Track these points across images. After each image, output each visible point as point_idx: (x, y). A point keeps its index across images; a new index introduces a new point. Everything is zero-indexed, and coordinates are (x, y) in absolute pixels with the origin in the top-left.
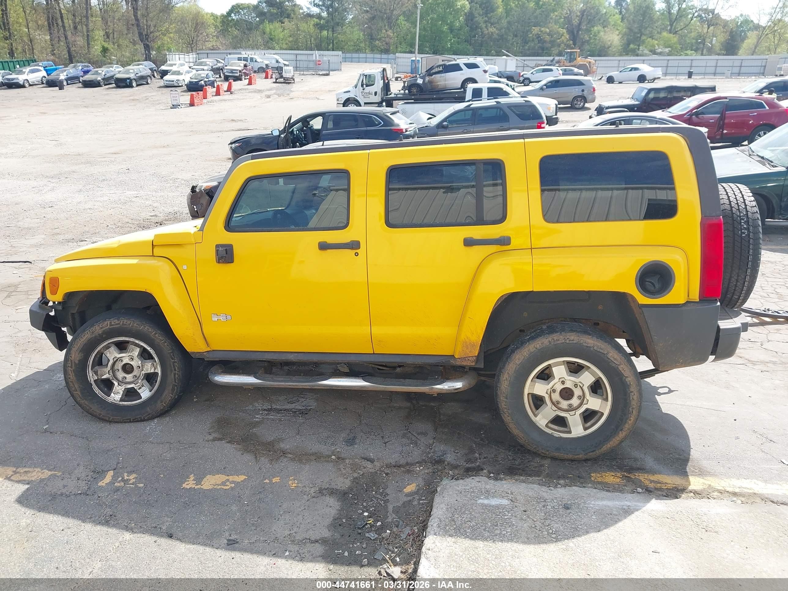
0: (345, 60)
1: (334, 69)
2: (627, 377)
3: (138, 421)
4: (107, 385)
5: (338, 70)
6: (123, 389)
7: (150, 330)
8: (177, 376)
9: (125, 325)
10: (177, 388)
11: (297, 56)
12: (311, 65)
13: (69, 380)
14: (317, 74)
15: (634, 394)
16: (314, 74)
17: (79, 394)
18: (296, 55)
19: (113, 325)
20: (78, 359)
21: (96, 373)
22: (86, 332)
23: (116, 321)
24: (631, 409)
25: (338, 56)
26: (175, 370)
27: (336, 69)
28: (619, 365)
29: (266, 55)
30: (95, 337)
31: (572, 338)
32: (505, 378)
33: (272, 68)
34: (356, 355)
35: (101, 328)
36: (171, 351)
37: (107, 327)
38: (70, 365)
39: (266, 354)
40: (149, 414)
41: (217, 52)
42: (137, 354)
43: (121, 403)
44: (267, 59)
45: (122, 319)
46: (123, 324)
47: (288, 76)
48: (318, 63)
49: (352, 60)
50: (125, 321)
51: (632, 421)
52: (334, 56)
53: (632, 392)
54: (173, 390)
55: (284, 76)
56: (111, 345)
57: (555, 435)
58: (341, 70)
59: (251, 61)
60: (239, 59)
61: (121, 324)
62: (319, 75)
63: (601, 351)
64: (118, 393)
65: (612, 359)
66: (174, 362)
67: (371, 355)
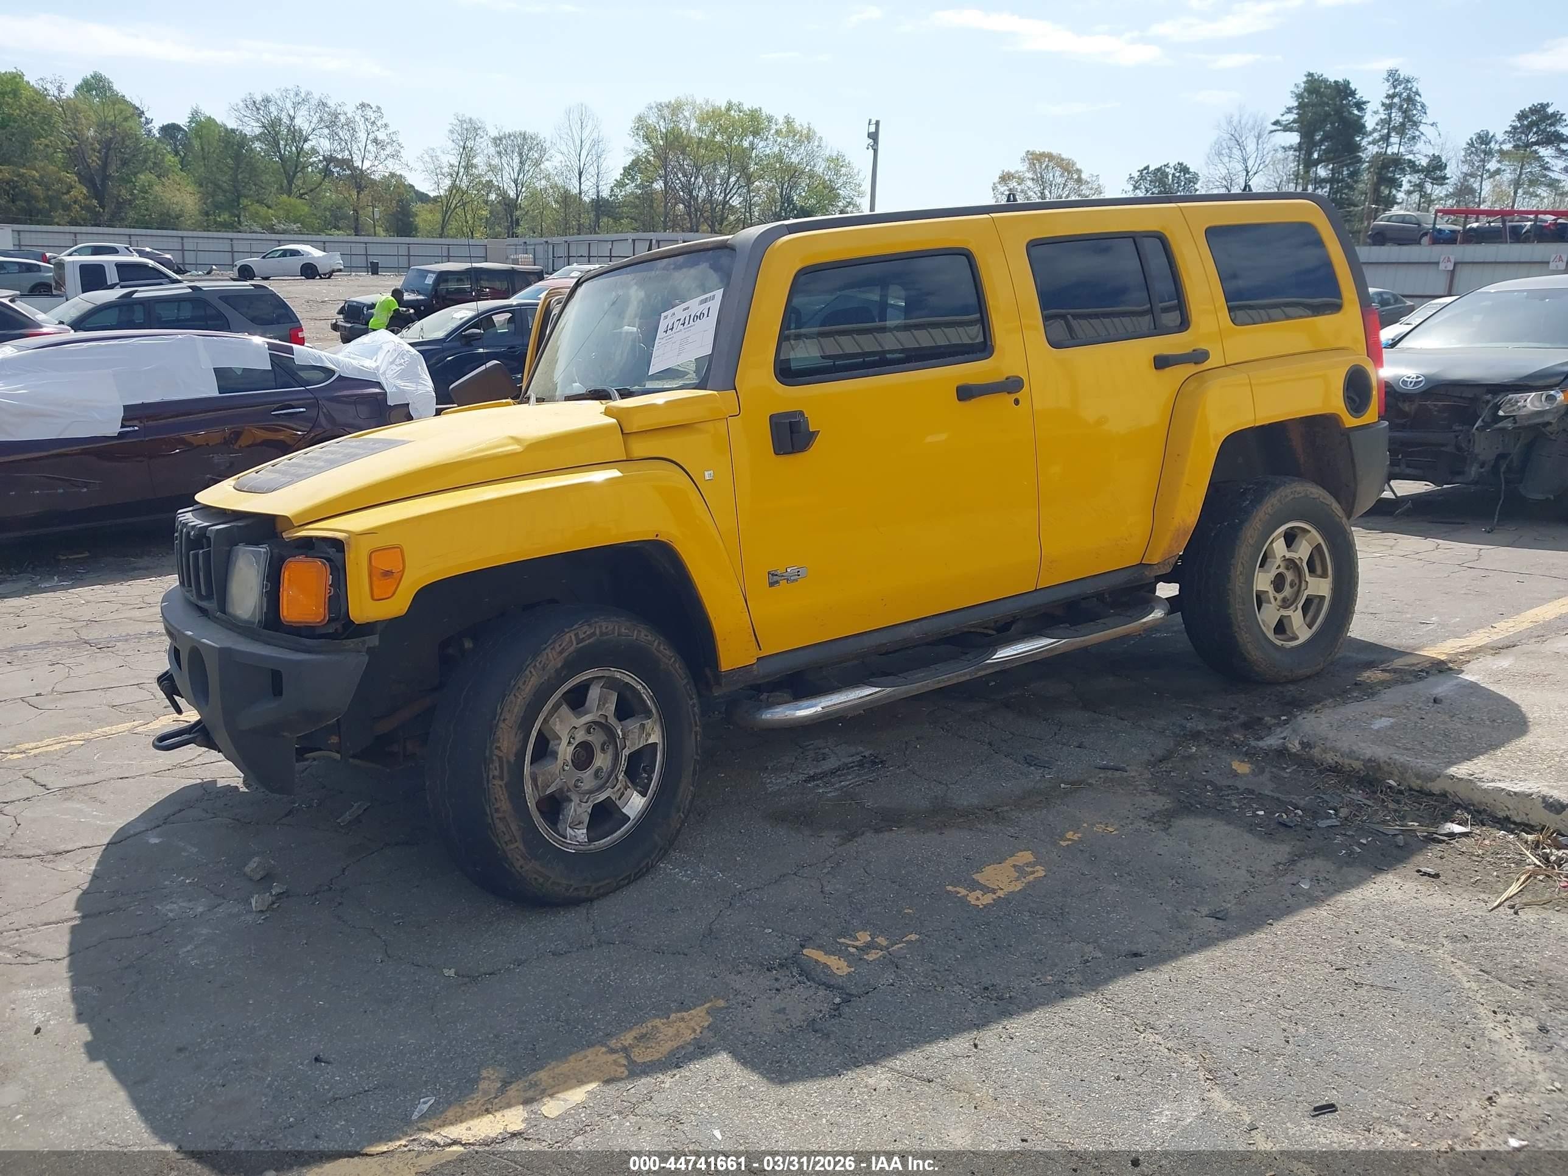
6: (589, 810)
7: (649, 638)
9: (607, 634)
13: (496, 815)
17: (521, 847)
19: (583, 640)
20: (514, 750)
21: (536, 783)
22: (527, 672)
23: (586, 628)
30: (549, 678)
32: (1238, 573)
34: (1014, 599)
35: (561, 653)
38: (497, 773)
43: (592, 846)
45: (596, 622)
46: (602, 634)
56: (562, 699)
57: (1288, 647)
61: (598, 632)
64: (579, 824)
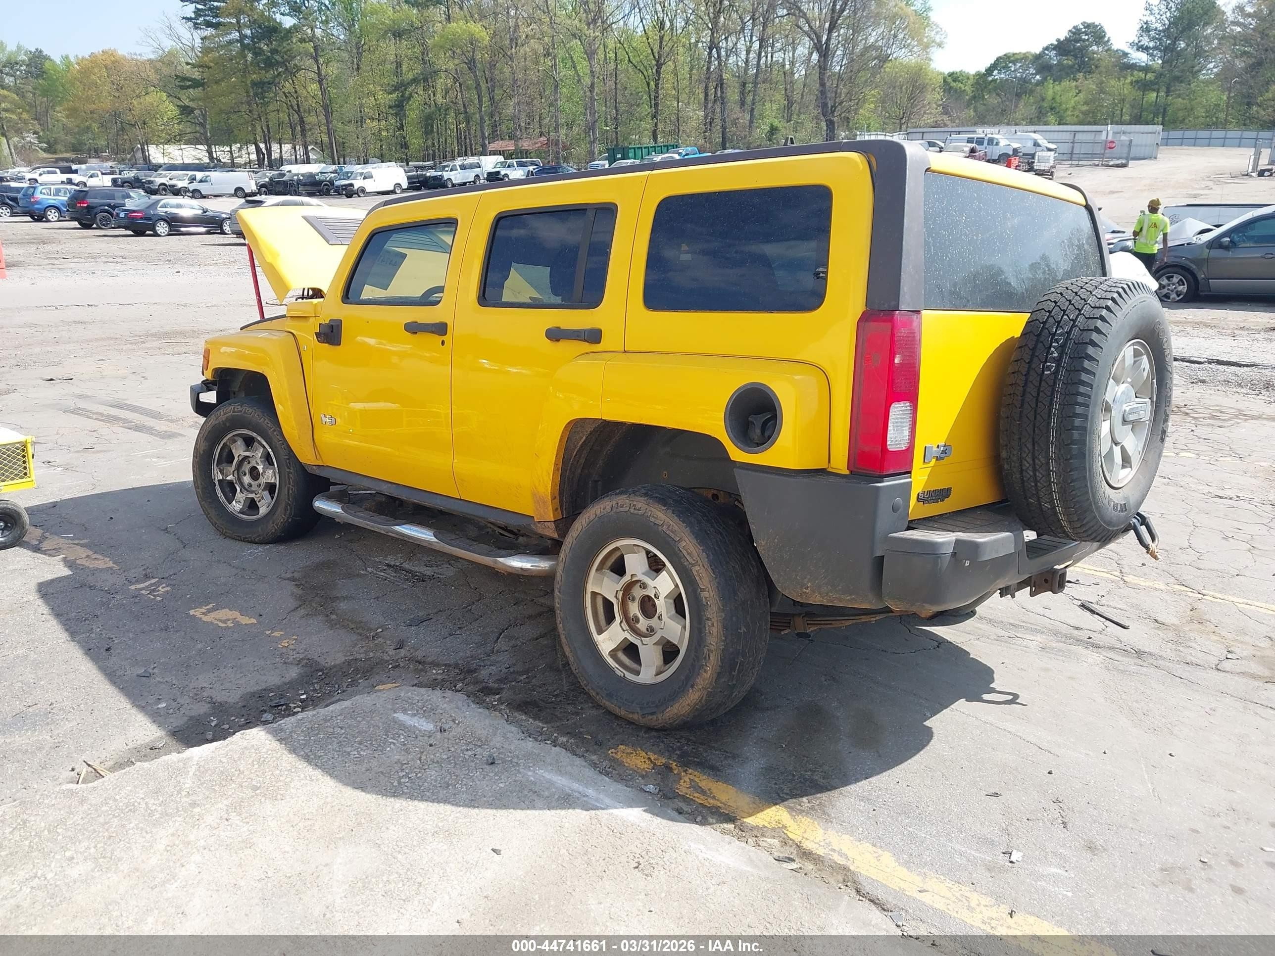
0: (1166, 142)
1: (1142, 156)
2: (703, 590)
3: (248, 542)
4: (230, 489)
5: (1150, 158)
6: (245, 499)
7: (267, 426)
8: (291, 492)
9: (248, 414)
10: (291, 509)
11: (1077, 135)
12: (1098, 150)
14: (1102, 165)
15: (713, 625)
16: (1098, 165)
18: (1075, 132)
19: (236, 412)
20: (202, 448)
21: (222, 472)
24: (706, 651)
25: (1155, 133)
26: (289, 484)
27: (1146, 156)
28: (694, 565)
29: (1018, 133)
31: (639, 505)
33: (1024, 154)
36: (287, 457)
37: (230, 414)
39: (366, 479)
40: (259, 536)
41: (939, 129)
42: (260, 455)
43: (239, 515)
44: (1019, 140)
45: (244, 406)
46: (245, 413)
47: (1042, 168)
48: (1109, 145)
49: (1181, 142)
50: (248, 409)
51: (709, 673)
52: (1147, 133)
53: (708, 619)
54: (286, 510)
55: (1035, 167)
56: (236, 438)
57: (617, 672)
58: (1156, 158)
59: (988, 144)
60: (970, 141)
62: (1108, 166)
63: (671, 534)
64: (239, 502)
65: (684, 552)
66: (289, 473)
67: (457, 501)
